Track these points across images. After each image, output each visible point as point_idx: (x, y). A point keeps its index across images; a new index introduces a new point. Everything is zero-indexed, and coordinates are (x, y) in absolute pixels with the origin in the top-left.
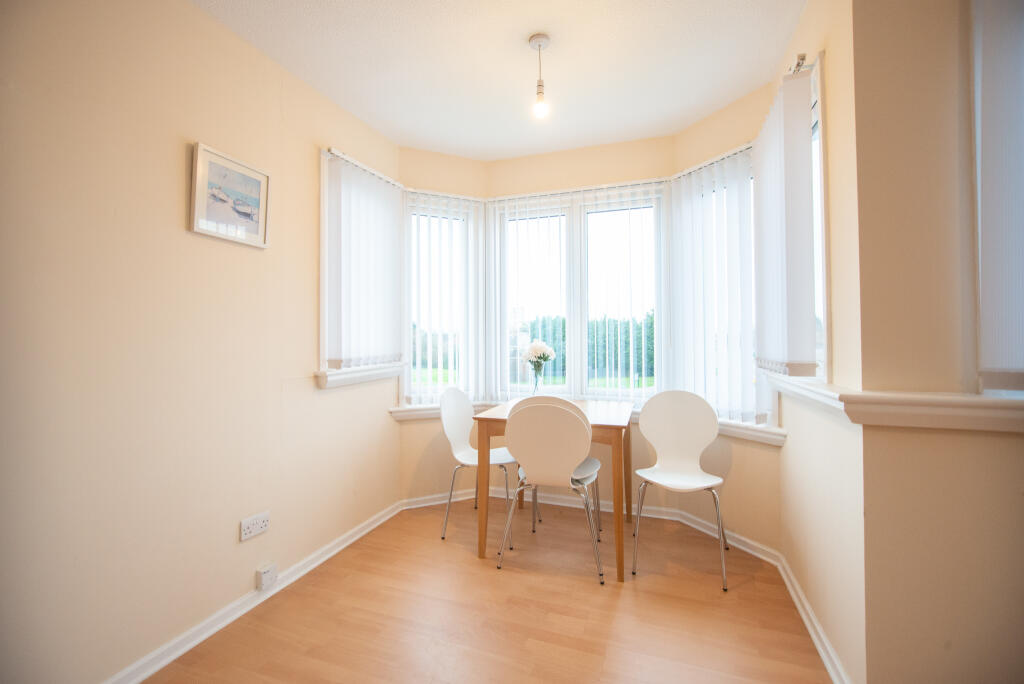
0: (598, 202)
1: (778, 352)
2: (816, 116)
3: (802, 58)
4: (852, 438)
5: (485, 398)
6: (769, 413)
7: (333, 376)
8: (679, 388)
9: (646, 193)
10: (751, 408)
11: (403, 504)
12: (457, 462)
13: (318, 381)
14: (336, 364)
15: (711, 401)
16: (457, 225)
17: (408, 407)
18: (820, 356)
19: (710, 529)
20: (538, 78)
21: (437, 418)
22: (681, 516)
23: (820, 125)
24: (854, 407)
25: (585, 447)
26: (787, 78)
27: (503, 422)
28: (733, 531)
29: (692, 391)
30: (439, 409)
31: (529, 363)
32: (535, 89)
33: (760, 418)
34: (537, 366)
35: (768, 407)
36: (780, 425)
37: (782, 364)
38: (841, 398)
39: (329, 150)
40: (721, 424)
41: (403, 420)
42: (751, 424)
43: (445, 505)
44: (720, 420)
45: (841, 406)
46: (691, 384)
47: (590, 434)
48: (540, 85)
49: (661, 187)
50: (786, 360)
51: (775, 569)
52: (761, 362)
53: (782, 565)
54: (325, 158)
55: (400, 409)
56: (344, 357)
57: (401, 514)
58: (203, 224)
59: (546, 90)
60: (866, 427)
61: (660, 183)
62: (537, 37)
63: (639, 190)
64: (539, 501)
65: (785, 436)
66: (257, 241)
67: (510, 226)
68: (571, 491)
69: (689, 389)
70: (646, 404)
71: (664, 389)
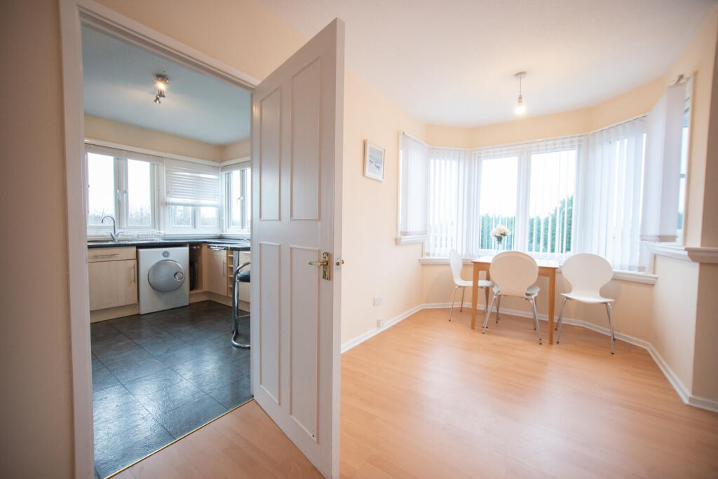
0: (540, 148)
1: (653, 230)
2: (688, 104)
3: (681, 77)
4: (693, 270)
5: (466, 255)
6: (647, 266)
7: (404, 239)
8: (588, 252)
9: (572, 142)
10: (636, 263)
11: (423, 306)
12: (456, 285)
13: (397, 241)
14: (405, 234)
15: (609, 260)
16: (455, 163)
17: (428, 258)
18: (680, 232)
19: (606, 331)
20: (519, 94)
21: (448, 265)
22: (585, 324)
23: (690, 110)
24: (693, 254)
25: (534, 277)
26: (670, 87)
27: (489, 264)
28: (619, 331)
29: (596, 254)
30: (449, 260)
31: (494, 237)
32: (517, 100)
33: (641, 269)
34: (500, 239)
35: (647, 262)
36: (654, 273)
37: (655, 236)
38: (686, 249)
39: (404, 134)
40: (615, 273)
41: (424, 264)
42: (636, 272)
43: (450, 308)
44: (614, 270)
45: (686, 253)
46: (595, 249)
47: (537, 270)
48: (520, 98)
49: (582, 138)
50: (658, 234)
51: (645, 350)
52: (643, 238)
53: (649, 348)
54: (401, 136)
55: (423, 258)
56: (408, 230)
57: (422, 310)
58: (368, 173)
59: (523, 100)
60: (702, 264)
61: (581, 136)
62: (520, 74)
63: (566, 140)
64: (500, 312)
65: (657, 278)
66: (380, 178)
67: (484, 161)
68: (524, 299)
69: (595, 252)
70: (566, 261)
71: (577, 253)
